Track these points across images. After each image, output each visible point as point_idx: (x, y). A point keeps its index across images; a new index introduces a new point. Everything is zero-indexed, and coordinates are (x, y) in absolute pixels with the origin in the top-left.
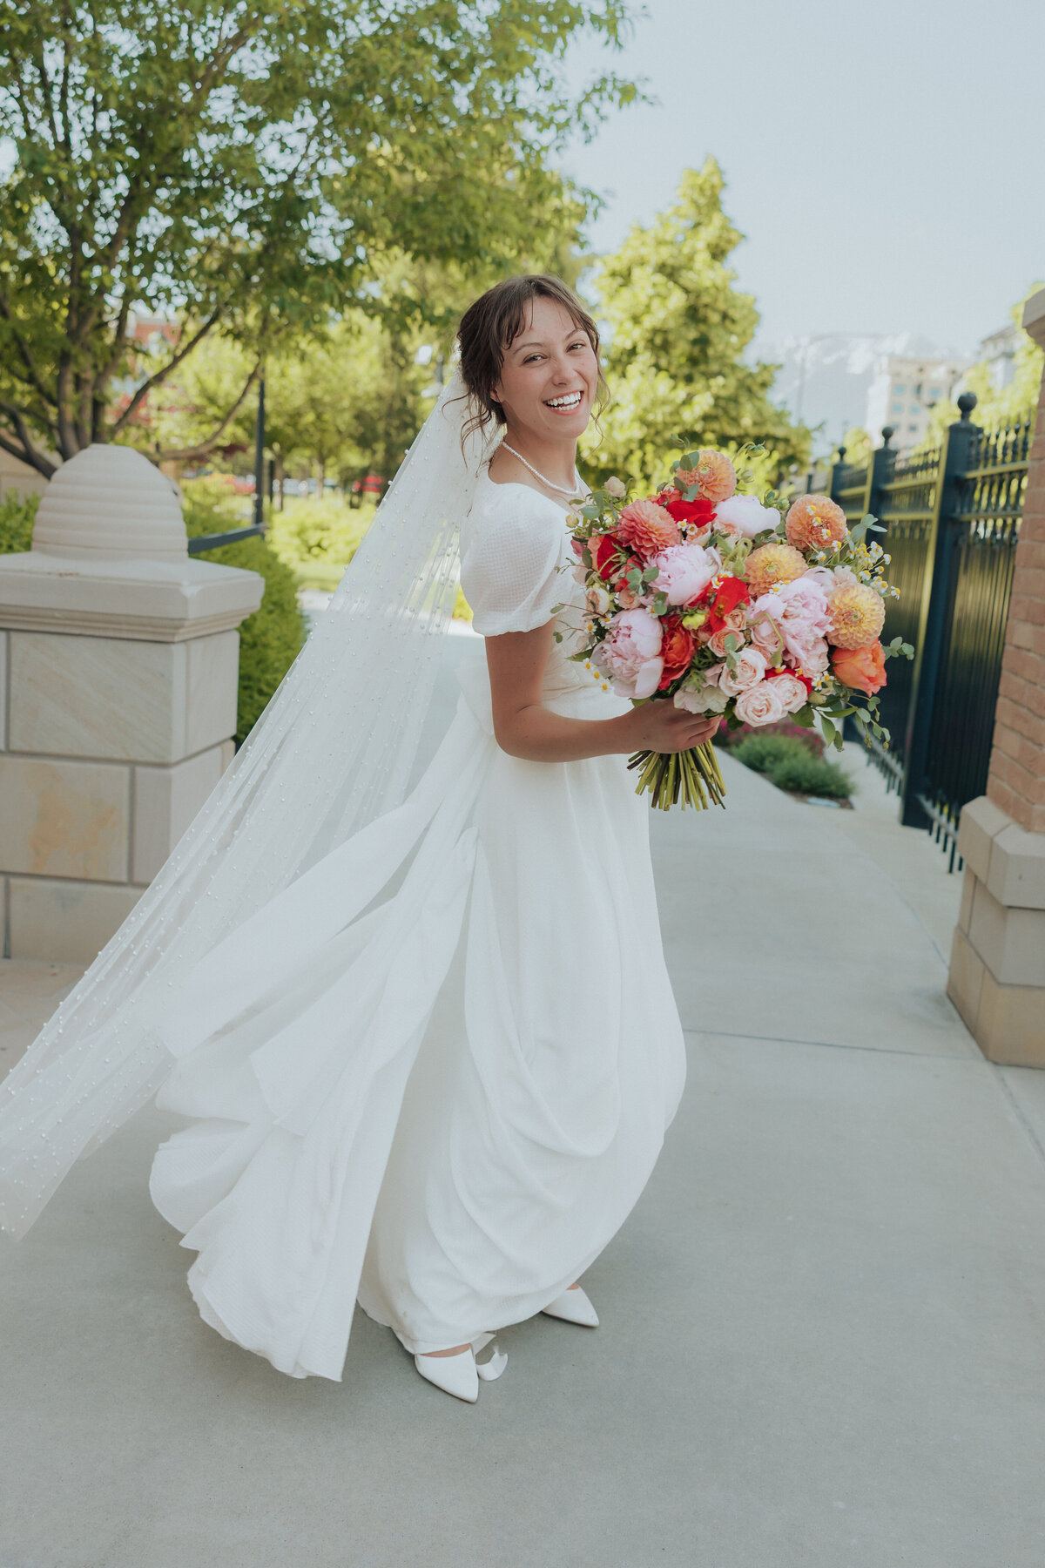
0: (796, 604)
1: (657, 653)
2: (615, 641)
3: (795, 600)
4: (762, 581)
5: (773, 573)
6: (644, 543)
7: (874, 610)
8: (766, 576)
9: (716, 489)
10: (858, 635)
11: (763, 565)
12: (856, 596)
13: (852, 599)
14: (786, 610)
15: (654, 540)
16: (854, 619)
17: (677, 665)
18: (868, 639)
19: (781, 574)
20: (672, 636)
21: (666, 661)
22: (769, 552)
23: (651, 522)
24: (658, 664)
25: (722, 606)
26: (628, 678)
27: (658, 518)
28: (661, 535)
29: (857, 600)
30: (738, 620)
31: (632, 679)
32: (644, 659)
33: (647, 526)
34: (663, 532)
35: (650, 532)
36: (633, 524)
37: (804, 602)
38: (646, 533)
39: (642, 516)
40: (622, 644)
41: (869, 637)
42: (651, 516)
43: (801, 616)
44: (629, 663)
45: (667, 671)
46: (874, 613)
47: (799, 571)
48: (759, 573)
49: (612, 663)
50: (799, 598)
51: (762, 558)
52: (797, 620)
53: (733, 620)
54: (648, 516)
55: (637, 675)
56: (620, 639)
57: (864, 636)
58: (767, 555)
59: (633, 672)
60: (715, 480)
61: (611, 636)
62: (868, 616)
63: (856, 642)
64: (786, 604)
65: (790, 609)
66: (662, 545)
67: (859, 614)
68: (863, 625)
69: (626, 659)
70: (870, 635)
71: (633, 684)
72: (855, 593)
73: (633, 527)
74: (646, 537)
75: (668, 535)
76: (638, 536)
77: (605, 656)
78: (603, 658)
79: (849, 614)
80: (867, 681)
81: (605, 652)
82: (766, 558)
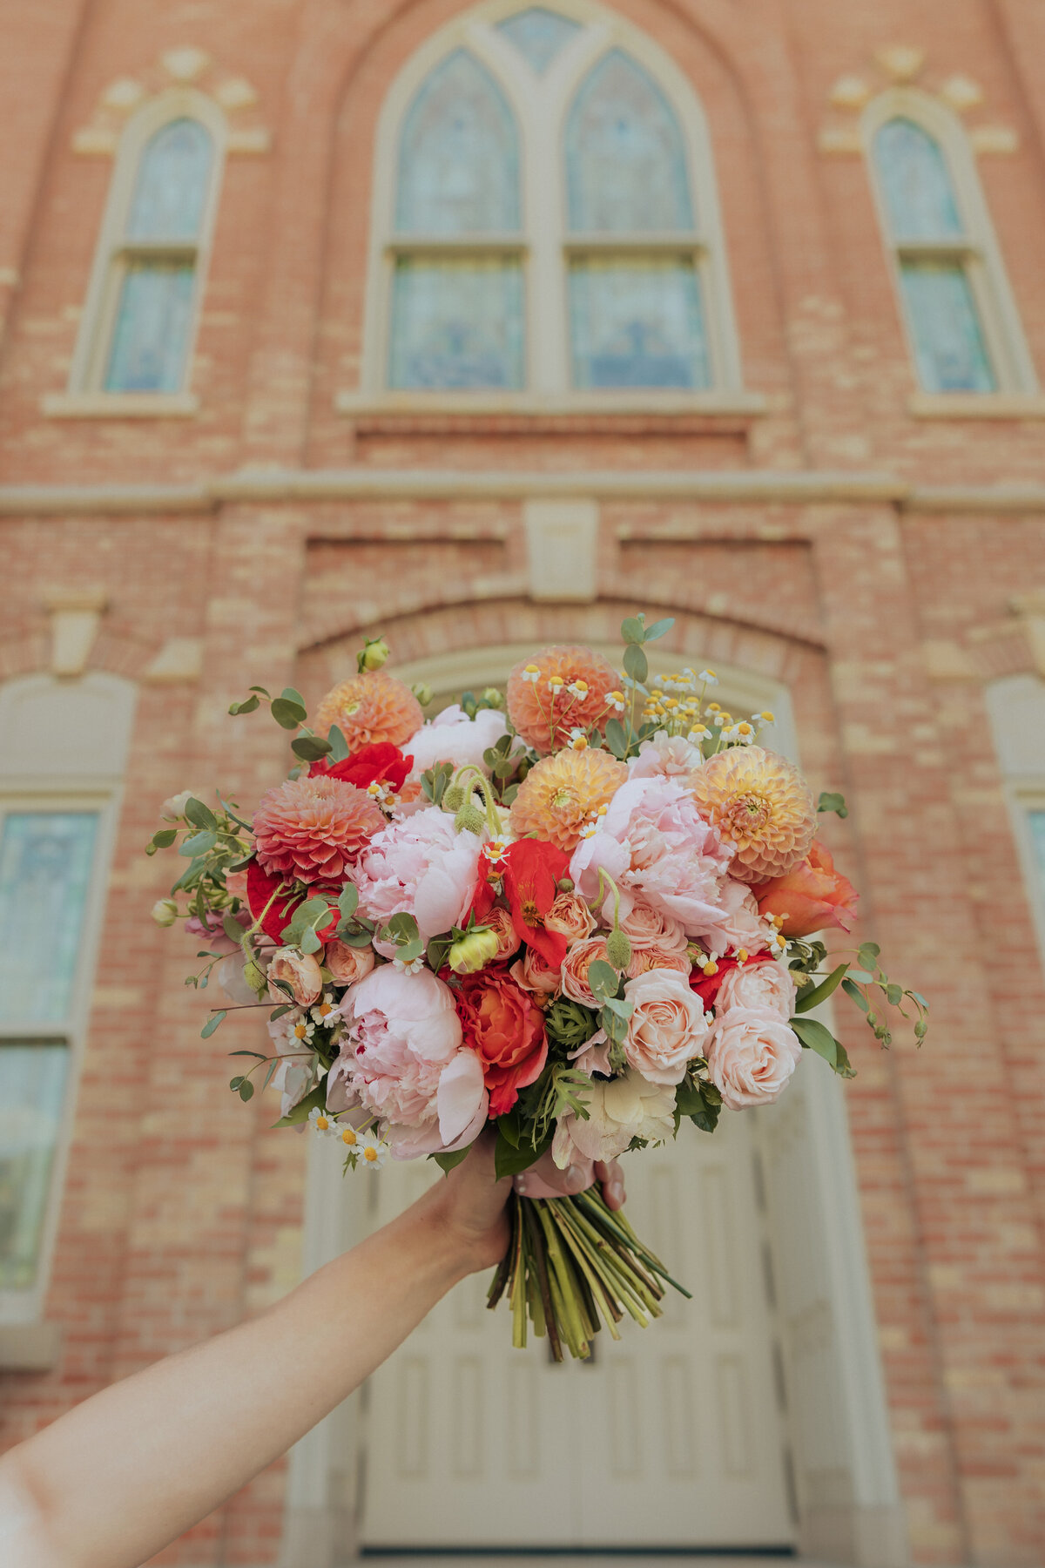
0: (644, 831)
1: (459, 1042)
2: (362, 1050)
3: (639, 826)
4: (559, 827)
5: (571, 805)
6: (316, 859)
7: (782, 781)
8: (561, 817)
9: (388, 724)
10: (776, 840)
11: (544, 802)
12: (734, 771)
13: (729, 779)
14: (634, 854)
15: (332, 843)
16: (752, 814)
17: (515, 1054)
18: (797, 842)
19: (587, 798)
20: (477, 1003)
21: (486, 1055)
22: (544, 776)
23: (305, 814)
24: (468, 1065)
25: (530, 904)
26: (416, 1115)
27: (316, 801)
28: (337, 827)
29: (740, 776)
30: (574, 913)
31: (423, 1116)
32: (437, 1066)
33: (301, 826)
34: (340, 816)
35: (316, 833)
36: (276, 838)
37: (657, 821)
38: (308, 841)
39: (283, 815)
40: (378, 1049)
41: (798, 836)
42: (300, 805)
43: (668, 847)
44: (405, 1084)
45: (495, 1074)
46: (785, 788)
47: (615, 777)
48: (546, 820)
49: (370, 1098)
50: (642, 819)
51: (536, 792)
52: (665, 859)
53: (566, 918)
54: (296, 808)
55: (432, 1103)
56: (368, 1042)
57: (787, 837)
58: (543, 782)
59: (420, 1100)
60: (379, 710)
61: (349, 1042)
62: (775, 797)
63: (779, 856)
64: (627, 843)
65: (640, 846)
66: (350, 842)
67: (758, 801)
68: (775, 818)
69: (398, 1079)
70: (797, 830)
71: (433, 1125)
72: (730, 767)
73: (281, 844)
74: (311, 847)
75: (351, 817)
76: (299, 854)
77: (353, 1086)
78: (349, 1094)
79: (738, 807)
80: (827, 905)
81: (349, 1079)
82: (543, 787)
